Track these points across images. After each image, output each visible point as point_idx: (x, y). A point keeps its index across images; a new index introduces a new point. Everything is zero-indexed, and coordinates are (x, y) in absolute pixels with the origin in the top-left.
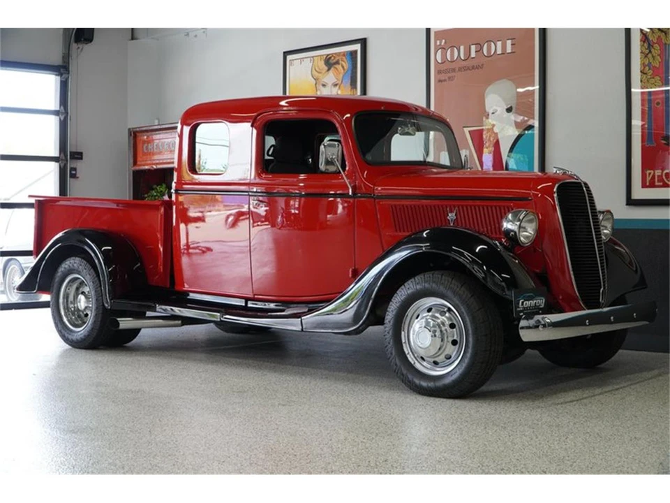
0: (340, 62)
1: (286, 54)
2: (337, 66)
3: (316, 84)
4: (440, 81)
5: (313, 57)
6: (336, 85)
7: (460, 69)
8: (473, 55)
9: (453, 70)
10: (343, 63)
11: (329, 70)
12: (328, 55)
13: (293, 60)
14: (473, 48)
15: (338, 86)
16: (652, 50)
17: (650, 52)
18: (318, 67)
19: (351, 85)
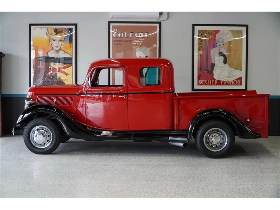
0: (63, 32)
1: (30, 25)
2: (61, 33)
3: (49, 39)
4: (115, 44)
5: (47, 28)
6: (61, 41)
7: (124, 41)
8: (131, 36)
9: (121, 41)
10: (65, 32)
11: (57, 34)
12: (56, 28)
13: (35, 28)
14: (131, 34)
15: (62, 42)
16: (202, 42)
17: (201, 43)
18: (50, 32)
19: (69, 41)
